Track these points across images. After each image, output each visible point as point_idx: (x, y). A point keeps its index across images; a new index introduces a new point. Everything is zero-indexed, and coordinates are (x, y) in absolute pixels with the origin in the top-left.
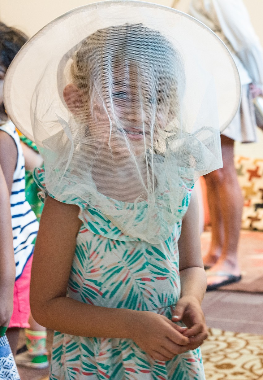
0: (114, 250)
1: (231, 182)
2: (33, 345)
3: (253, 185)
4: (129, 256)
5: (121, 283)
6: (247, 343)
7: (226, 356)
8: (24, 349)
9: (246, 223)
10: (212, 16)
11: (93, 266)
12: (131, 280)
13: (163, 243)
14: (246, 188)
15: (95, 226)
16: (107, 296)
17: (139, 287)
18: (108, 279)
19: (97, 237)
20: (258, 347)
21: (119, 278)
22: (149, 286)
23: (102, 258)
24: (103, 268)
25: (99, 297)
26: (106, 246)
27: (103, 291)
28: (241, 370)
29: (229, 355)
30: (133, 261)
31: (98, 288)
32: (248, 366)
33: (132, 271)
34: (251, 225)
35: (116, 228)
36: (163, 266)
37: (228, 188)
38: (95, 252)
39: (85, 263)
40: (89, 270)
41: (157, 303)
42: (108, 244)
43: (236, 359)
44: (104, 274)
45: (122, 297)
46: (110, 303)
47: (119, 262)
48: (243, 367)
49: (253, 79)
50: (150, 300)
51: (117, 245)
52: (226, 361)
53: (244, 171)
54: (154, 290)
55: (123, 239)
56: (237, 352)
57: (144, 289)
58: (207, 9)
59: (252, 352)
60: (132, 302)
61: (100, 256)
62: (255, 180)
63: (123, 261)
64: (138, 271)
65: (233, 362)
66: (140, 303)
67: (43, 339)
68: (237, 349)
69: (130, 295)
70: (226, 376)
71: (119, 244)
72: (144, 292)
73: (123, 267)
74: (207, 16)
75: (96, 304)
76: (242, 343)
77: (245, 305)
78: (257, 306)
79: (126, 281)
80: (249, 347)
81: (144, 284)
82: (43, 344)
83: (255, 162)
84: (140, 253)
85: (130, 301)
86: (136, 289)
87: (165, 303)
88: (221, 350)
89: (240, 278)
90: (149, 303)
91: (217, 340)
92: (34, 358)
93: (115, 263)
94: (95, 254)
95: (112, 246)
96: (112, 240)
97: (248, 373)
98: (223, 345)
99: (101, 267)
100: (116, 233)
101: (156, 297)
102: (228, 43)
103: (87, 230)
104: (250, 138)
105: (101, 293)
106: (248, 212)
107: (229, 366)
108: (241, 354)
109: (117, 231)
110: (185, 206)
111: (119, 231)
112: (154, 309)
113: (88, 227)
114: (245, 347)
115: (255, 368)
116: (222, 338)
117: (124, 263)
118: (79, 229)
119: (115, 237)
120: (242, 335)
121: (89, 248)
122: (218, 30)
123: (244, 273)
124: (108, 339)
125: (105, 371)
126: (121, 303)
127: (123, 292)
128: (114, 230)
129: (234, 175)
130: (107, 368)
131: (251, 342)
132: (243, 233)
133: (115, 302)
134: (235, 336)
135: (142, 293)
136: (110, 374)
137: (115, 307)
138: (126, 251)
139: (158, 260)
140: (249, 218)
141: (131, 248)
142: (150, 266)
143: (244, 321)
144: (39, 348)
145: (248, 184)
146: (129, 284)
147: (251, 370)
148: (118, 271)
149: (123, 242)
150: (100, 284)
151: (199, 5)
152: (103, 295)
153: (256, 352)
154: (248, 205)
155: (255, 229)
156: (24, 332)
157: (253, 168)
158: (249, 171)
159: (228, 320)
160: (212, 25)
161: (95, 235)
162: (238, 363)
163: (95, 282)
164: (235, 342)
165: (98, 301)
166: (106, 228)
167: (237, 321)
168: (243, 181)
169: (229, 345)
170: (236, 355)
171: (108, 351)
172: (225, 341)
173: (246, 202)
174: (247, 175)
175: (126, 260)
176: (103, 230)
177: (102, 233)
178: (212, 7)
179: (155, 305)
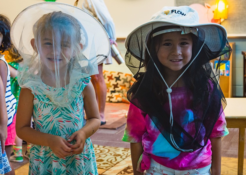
0: (47, 108)
1: (102, 81)
2: (16, 152)
3: (110, 83)
4: (54, 110)
5: (50, 122)
6: (109, 151)
7: (100, 156)
8: (13, 154)
9: (108, 99)
10: (92, 10)
11: (39, 115)
12: (54, 121)
13: (70, 105)
14: (107, 84)
15: (39, 97)
16: (44, 128)
17: (57, 125)
18: (45, 120)
19: (40, 102)
20: (114, 152)
21: (49, 120)
22: (62, 124)
23: (42, 111)
24: (43, 115)
25: (41, 128)
26: (44, 106)
27: (43, 126)
28: (107, 162)
29: (101, 156)
30: (55, 113)
31: (41, 124)
32: (109, 160)
33: (54, 117)
34: (109, 100)
35: (48, 98)
36: (69, 116)
37: (100, 84)
38: (40, 108)
39: (37, 112)
40: (38, 116)
41: (66, 132)
42: (44, 105)
43: (104, 157)
44: (43, 118)
45: (50, 128)
46: (45, 131)
47: (49, 113)
48: (107, 161)
49: (111, 37)
50: (62, 130)
51: (48, 106)
52: (100, 158)
53: (106, 77)
54: (65, 126)
55: (50, 103)
56: (105, 154)
57: (59, 125)
58: (90, 7)
59: (111, 154)
60: (54, 131)
61: (41, 110)
62: (110, 80)
63: (51, 113)
64: (57, 117)
65: (103, 159)
66: (57, 131)
67: (20, 150)
68: (105, 153)
69: (53, 128)
70: (100, 165)
71: (49, 105)
72: (59, 127)
73: (51, 115)
74: (90, 10)
75: (41, 131)
76: (107, 151)
77: (108, 134)
78: (113, 135)
79: (52, 121)
80: (110, 152)
81: (59, 123)
82: (21, 152)
83: (111, 73)
84: (59, 109)
85: (53, 130)
86: (56, 125)
87: (70, 132)
88: (98, 154)
89: (105, 123)
90: (61, 132)
91: (96, 149)
92: (17, 158)
93: (47, 114)
94: (40, 109)
95: (46, 106)
96: (46, 103)
97: (110, 163)
98: (99, 151)
99: (42, 115)
100: (47, 100)
101: (65, 129)
102: (100, 21)
103: (36, 99)
104: (110, 62)
105: (42, 126)
106: (109, 94)
107: (102, 160)
108: (106, 155)
109: (48, 99)
110: (81, 90)
111: (49, 99)
112: (64, 135)
113: (36, 97)
114: (108, 152)
115: (112, 161)
116: (98, 149)
117: (51, 114)
118: (34, 98)
119: (47, 102)
120: (106, 147)
121: (38, 106)
122: (95, 16)
123: (107, 121)
124: (43, 146)
125: (41, 160)
126: (50, 131)
127: (50, 126)
128: (46, 99)
129: (103, 78)
130: (42, 159)
131: (110, 150)
132: (106, 103)
133: (47, 130)
134: (104, 147)
135: (58, 127)
136: (43, 161)
137: (47, 133)
138: (52, 108)
139: (67, 113)
140: (108, 97)
141: (54, 107)
142: (63, 115)
143: (107, 141)
144: (19, 154)
145: (108, 82)
146: (53, 123)
147: (111, 162)
148: (48, 117)
149: (51, 105)
150: (42, 122)
151: (86, 6)
152: (43, 127)
153: (113, 154)
154: (108, 92)
155: (111, 102)
156: (13, 147)
157: (110, 75)
158: (108, 77)
159: (101, 141)
160: (92, 14)
161: (39, 101)
162: (105, 159)
163: (40, 121)
164: (104, 150)
165: (42, 130)
166: (44, 98)
167: (104, 141)
168: (106, 81)
169: (101, 152)
170: (104, 156)
171: (43, 151)
172: (99, 150)
173: (107, 90)
174: (107, 79)
175: (52, 112)
176: (42, 99)
177: (42, 100)
178: (92, 6)
179: (65, 133)
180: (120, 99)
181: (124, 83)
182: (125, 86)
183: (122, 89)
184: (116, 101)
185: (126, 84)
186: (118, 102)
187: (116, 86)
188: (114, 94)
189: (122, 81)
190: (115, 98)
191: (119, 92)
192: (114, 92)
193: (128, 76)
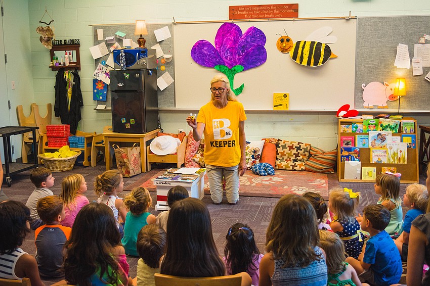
3: (291, 152)
53: (287, 146)
145: (289, 152)
157: (291, 145)
158: (289, 146)
168: (287, 150)
173: (288, 159)
174: (288, 148)
180: (303, 168)
181: (304, 152)
182: (305, 155)
183: (303, 158)
184: (301, 169)
185: (306, 153)
186: (302, 170)
187: (297, 155)
188: (297, 163)
189: (303, 150)
190: (298, 166)
191: (300, 161)
192: (296, 161)
193: (307, 146)
